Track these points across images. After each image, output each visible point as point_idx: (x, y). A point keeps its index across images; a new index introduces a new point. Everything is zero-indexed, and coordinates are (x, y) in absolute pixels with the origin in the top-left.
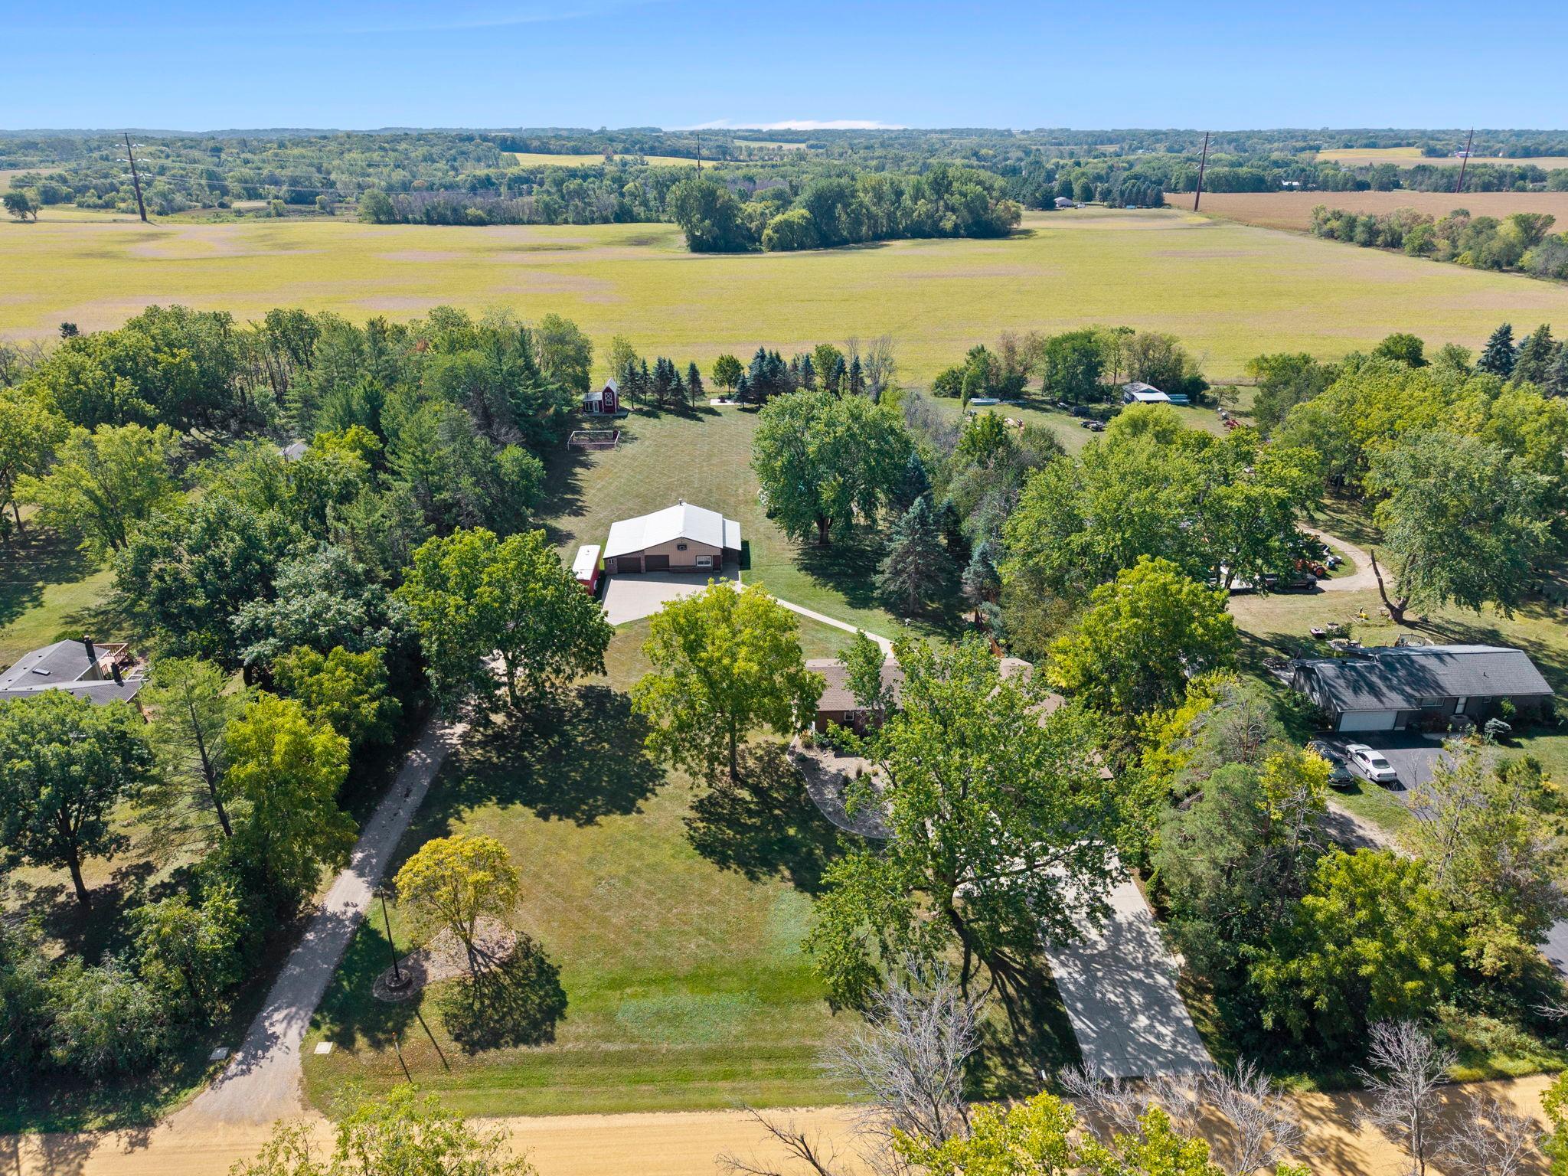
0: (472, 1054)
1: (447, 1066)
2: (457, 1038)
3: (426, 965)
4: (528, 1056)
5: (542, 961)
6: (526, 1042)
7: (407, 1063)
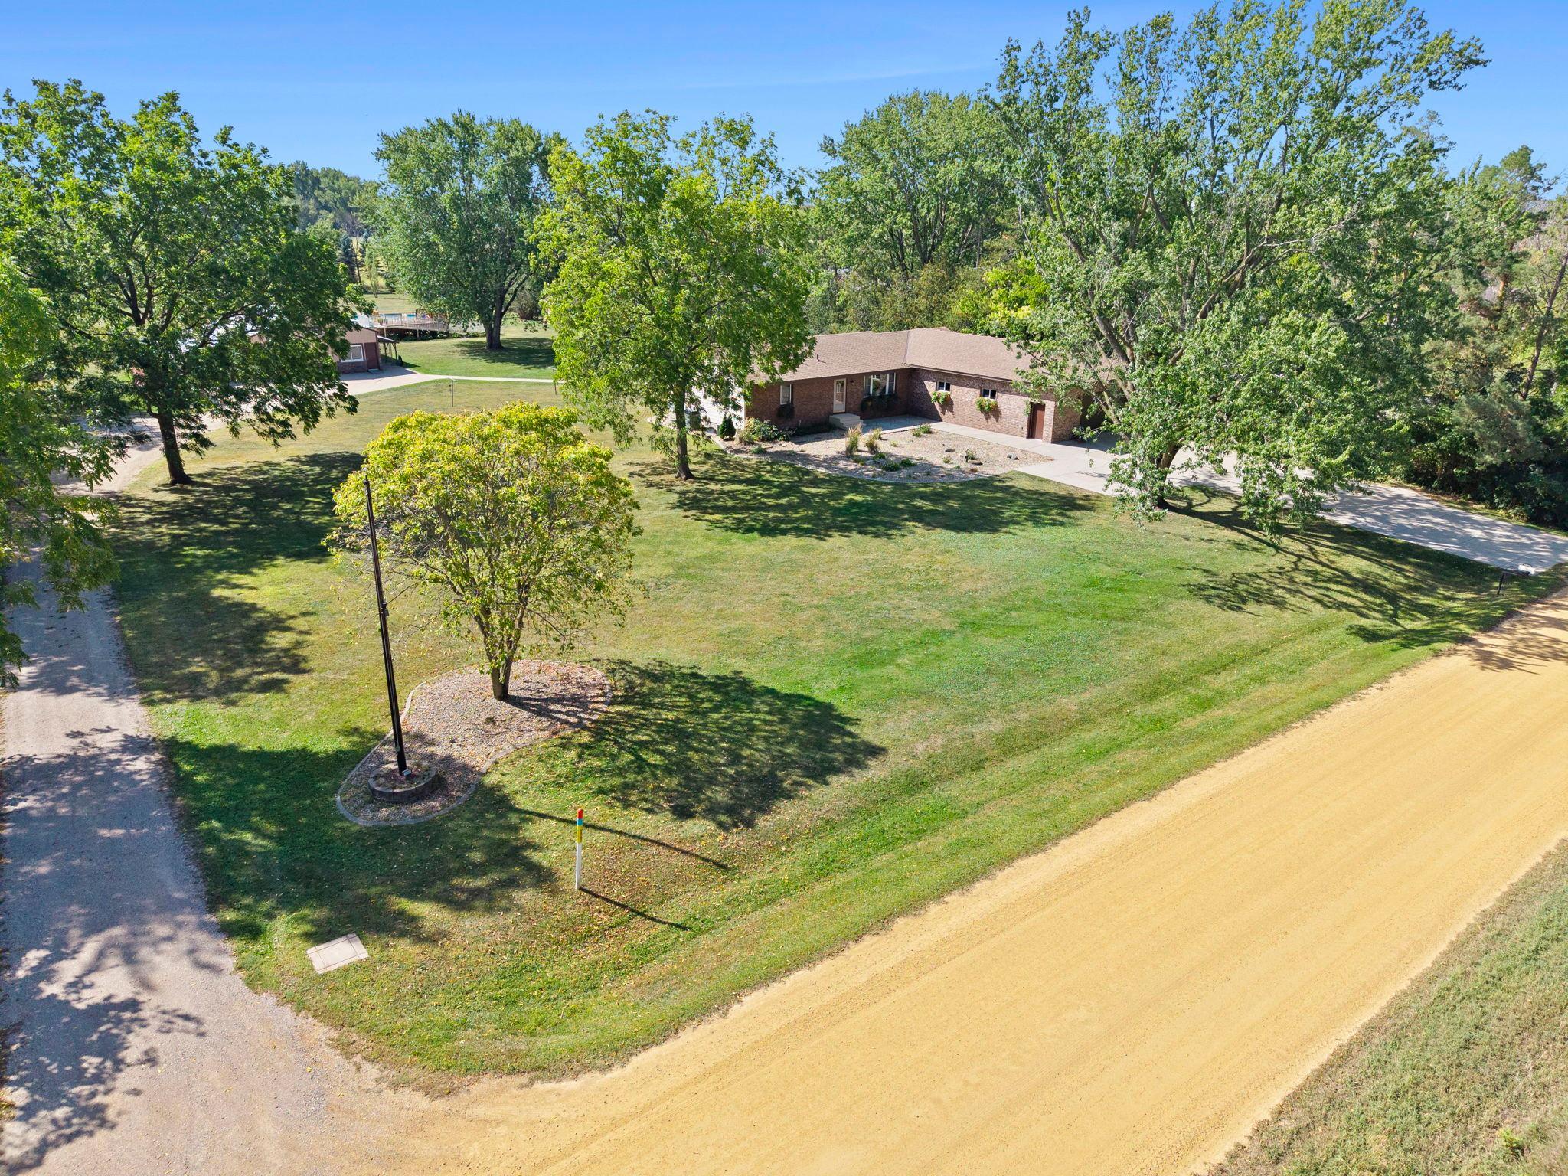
0: (749, 824)
1: (720, 866)
2: (683, 813)
3: (440, 751)
4: (870, 787)
5: (695, 675)
6: (837, 771)
7: (618, 893)
